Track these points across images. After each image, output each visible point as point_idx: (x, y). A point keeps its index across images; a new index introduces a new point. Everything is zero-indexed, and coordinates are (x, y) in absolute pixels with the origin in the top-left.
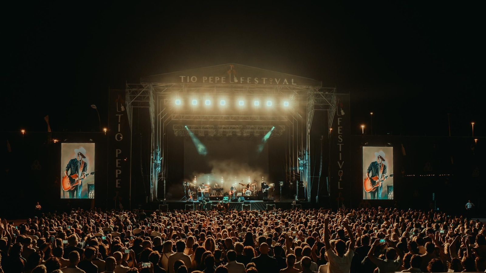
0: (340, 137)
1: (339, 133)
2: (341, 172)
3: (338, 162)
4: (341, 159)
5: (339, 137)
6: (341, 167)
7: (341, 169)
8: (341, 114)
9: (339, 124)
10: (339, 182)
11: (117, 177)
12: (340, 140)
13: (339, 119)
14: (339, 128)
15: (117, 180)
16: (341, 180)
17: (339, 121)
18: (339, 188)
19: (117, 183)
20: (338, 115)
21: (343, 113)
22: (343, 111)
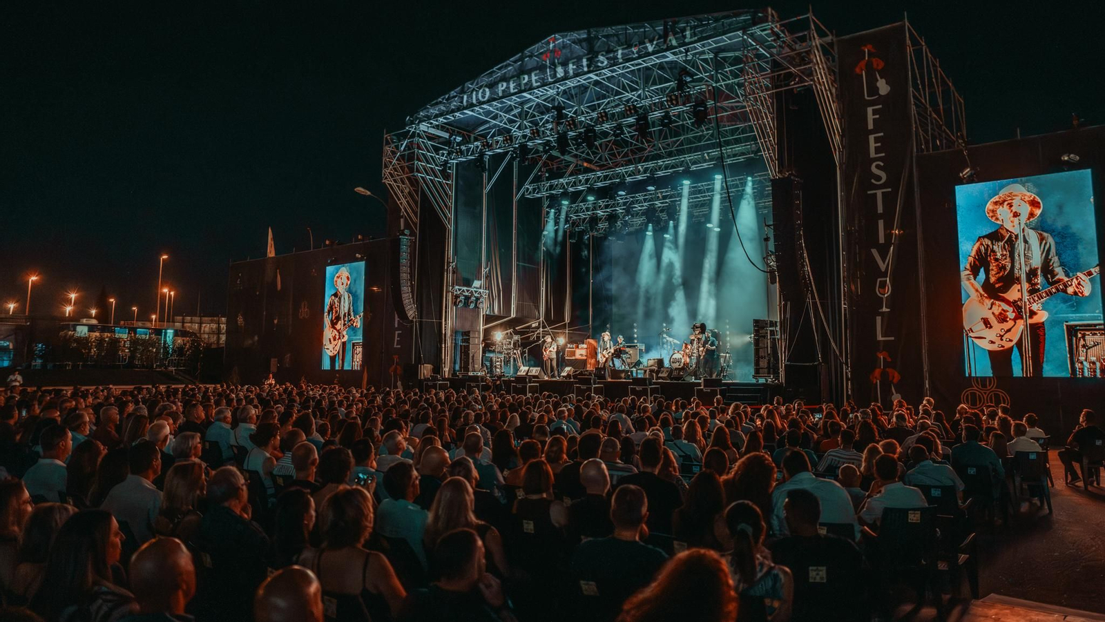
0: (878, 167)
1: (873, 154)
2: (883, 285)
3: (875, 252)
4: (882, 240)
5: (874, 170)
6: (883, 267)
7: (886, 274)
9: (871, 126)
10: (879, 319)
11: (396, 326)
12: (879, 178)
13: (870, 110)
14: (872, 138)
15: (397, 332)
16: (885, 309)
17: (871, 117)
18: (880, 338)
19: (396, 339)
20: (866, 97)
21: (883, 87)
22: (884, 80)
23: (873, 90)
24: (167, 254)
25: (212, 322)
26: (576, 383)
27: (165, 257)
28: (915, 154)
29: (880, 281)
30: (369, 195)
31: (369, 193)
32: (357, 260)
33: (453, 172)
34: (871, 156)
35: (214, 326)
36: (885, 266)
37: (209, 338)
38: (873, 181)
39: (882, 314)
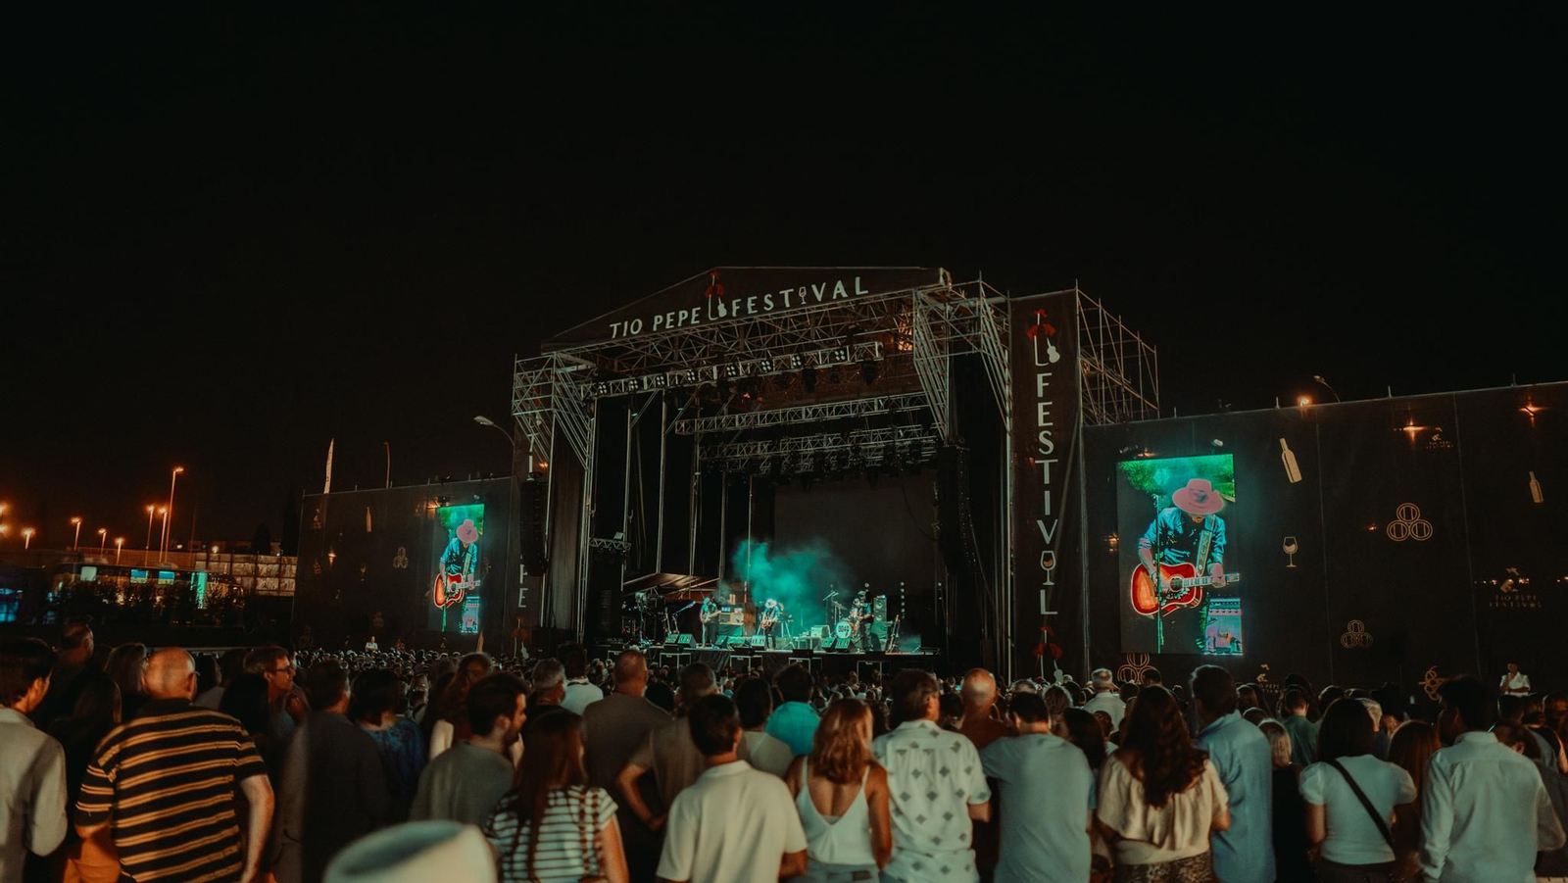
0: (1046, 436)
1: (1041, 423)
2: (1048, 558)
3: (1040, 523)
4: (1048, 512)
5: (1042, 439)
6: (1048, 539)
7: (1051, 547)
8: (1048, 361)
9: (1040, 394)
10: (1043, 592)
11: (521, 582)
12: (1046, 448)
13: (1040, 377)
14: (1041, 406)
15: (522, 590)
16: (1049, 583)
17: (1041, 385)
18: (1043, 611)
19: (521, 597)
20: (1037, 364)
21: (1054, 355)
22: (1054, 348)
23: (1044, 357)
24: (181, 466)
25: (248, 560)
26: (733, 653)
27: (180, 470)
28: (1081, 426)
29: (1045, 554)
30: (490, 426)
31: (491, 423)
32: (473, 502)
33: (594, 408)
34: (1040, 425)
35: (250, 566)
36: (1050, 538)
37: (242, 581)
38: (1040, 450)
39: (1047, 588)
